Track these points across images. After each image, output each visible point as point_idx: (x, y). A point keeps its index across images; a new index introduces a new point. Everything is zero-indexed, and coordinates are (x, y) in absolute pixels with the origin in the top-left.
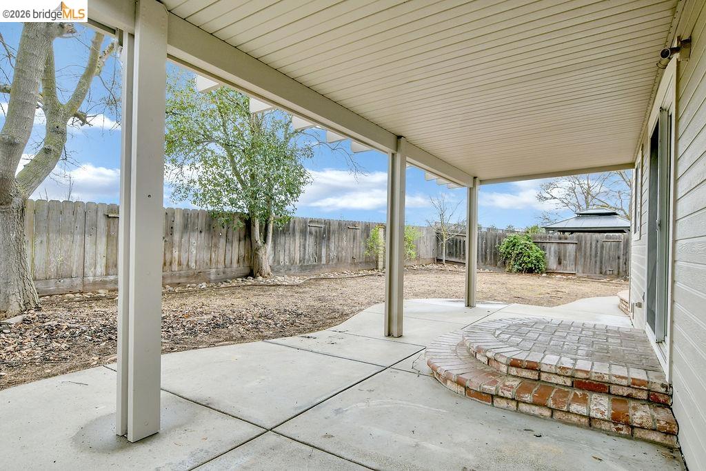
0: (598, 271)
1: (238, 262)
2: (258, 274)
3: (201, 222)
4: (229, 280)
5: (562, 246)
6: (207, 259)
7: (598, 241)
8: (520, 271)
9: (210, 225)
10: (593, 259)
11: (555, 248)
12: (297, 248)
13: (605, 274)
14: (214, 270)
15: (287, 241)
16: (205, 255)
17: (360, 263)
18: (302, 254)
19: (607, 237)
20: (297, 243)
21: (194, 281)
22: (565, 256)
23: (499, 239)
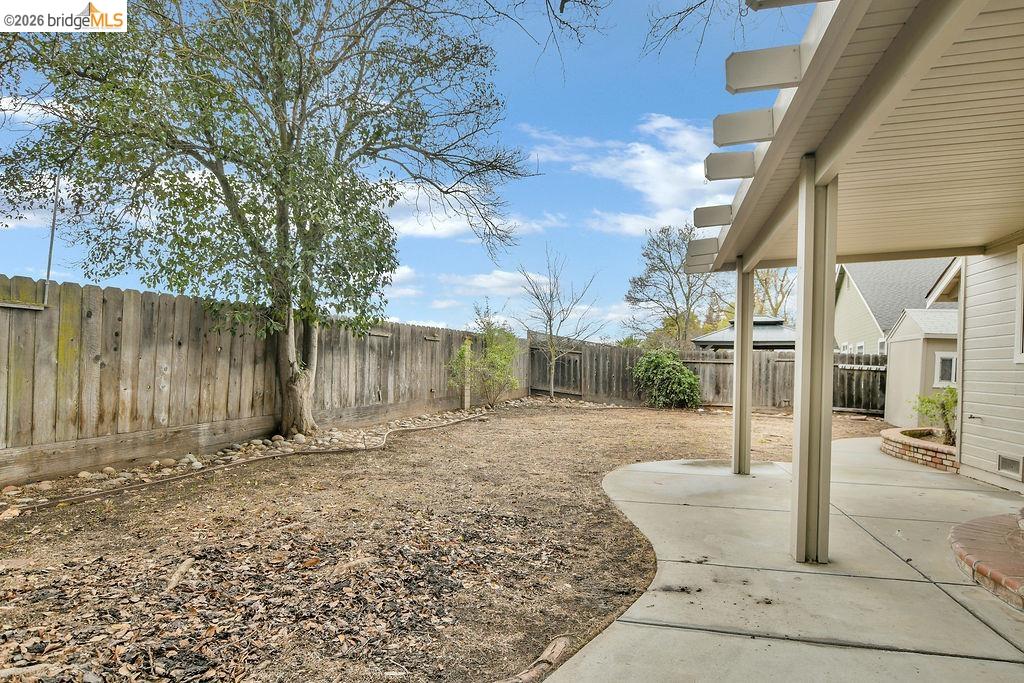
0: (770, 403)
1: (252, 406)
2: (294, 430)
3: (180, 322)
4: (237, 446)
5: (721, 368)
6: (191, 403)
7: (768, 361)
8: (667, 406)
9: (198, 330)
10: (764, 386)
11: (711, 371)
12: (352, 377)
13: (780, 406)
14: (204, 427)
15: (336, 363)
16: (188, 395)
17: (440, 399)
18: (359, 385)
19: (780, 355)
20: (351, 367)
21: (165, 452)
22: (725, 382)
23: (631, 359)
